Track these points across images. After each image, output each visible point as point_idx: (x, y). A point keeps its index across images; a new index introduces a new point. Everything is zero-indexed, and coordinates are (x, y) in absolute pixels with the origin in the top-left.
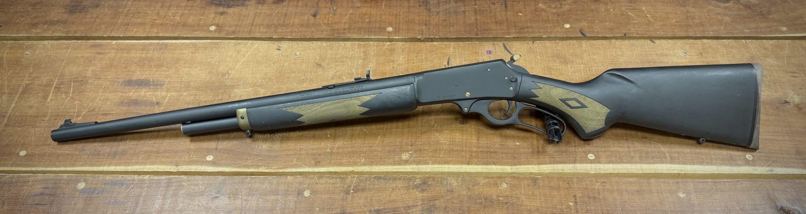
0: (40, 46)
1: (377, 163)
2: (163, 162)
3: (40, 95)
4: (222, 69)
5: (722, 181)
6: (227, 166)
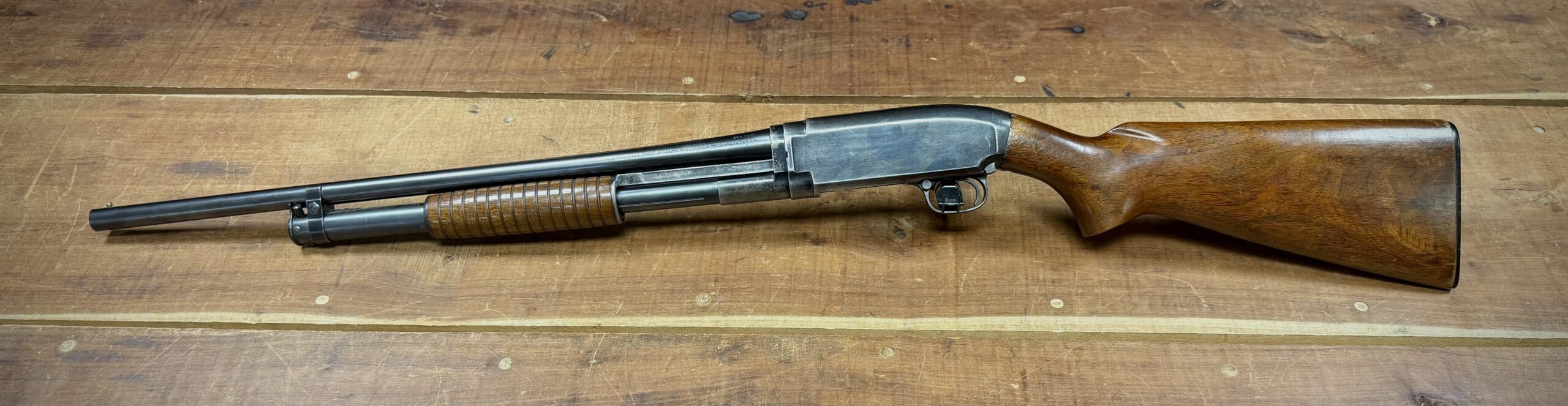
0: (23, 102)
1: (647, 312)
2: (232, 307)
3: (10, 187)
5: (1309, 347)
6: (354, 315)
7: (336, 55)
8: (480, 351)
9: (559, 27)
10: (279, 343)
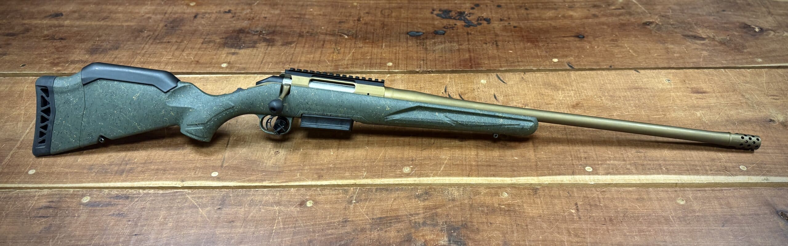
1: (379, 176)
2: (169, 178)
6: (231, 181)
7: (215, 56)
8: (296, 198)
9: (324, 41)
10: (194, 195)
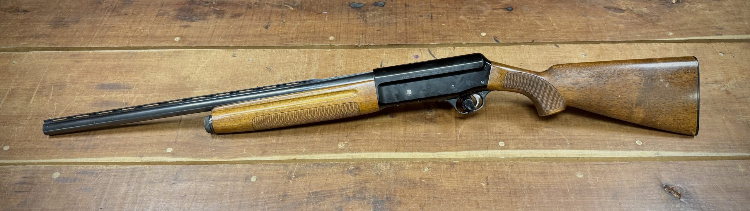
0: (26, 56)
1: (317, 152)
2: (129, 154)
3: (24, 98)
4: (184, 73)
5: (615, 163)
6: (184, 157)
7: (169, 29)
8: (242, 173)
9: (271, 12)
10: (151, 171)
